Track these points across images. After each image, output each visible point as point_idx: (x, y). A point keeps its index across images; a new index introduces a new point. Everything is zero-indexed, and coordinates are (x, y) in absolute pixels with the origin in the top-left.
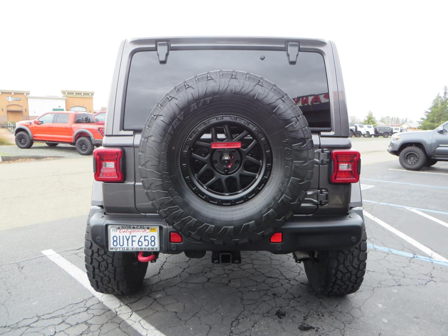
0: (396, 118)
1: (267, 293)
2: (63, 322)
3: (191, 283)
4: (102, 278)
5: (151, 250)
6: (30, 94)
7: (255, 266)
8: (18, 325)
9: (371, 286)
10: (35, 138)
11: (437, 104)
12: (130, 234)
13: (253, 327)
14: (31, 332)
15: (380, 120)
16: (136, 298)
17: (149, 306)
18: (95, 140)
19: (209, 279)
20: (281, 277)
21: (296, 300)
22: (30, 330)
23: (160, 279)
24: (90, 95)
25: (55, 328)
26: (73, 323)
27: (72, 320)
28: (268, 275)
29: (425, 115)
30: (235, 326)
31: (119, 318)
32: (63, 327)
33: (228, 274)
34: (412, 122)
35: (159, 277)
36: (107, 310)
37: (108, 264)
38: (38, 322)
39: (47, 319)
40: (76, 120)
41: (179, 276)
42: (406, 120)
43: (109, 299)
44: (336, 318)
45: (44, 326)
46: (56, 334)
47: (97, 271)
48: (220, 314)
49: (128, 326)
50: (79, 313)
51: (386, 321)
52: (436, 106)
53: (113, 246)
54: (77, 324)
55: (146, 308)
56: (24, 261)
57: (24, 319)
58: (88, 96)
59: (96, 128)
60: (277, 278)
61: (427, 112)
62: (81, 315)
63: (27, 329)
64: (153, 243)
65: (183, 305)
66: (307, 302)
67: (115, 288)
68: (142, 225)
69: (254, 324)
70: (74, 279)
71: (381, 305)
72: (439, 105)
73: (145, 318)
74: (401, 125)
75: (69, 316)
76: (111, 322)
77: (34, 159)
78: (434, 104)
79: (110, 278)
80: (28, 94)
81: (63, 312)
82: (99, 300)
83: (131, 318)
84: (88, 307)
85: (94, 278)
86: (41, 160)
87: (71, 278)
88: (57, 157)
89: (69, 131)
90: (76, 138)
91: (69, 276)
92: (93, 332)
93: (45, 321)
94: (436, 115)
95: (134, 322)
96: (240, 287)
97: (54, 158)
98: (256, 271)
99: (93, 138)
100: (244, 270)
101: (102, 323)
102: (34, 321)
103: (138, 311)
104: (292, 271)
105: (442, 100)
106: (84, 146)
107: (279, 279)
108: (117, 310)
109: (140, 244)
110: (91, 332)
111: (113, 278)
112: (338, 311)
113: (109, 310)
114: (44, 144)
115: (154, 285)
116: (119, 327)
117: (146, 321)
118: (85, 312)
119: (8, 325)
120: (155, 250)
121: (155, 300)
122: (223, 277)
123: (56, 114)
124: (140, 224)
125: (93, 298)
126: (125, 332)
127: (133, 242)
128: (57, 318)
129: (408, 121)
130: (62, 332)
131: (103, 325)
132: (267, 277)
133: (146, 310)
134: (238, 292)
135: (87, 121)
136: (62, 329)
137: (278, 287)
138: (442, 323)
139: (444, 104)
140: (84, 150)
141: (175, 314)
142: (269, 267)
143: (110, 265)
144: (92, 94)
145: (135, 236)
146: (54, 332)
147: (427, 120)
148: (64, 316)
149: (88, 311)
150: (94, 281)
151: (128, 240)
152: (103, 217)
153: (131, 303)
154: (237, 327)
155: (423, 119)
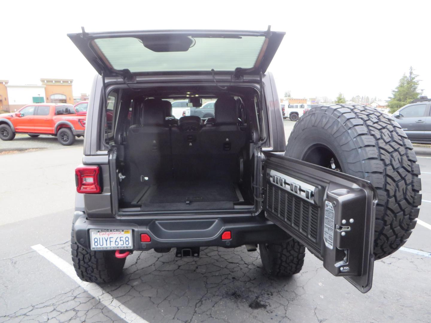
0: (366, 97)
1: (228, 277)
2: (54, 309)
3: (164, 271)
4: (86, 269)
5: (126, 248)
6: (9, 83)
7: (220, 253)
8: (16, 314)
9: (315, 267)
10: (17, 131)
11: (403, 84)
12: (108, 236)
13: (213, 306)
14: (28, 320)
15: (351, 99)
16: (116, 286)
17: (127, 293)
18: (76, 131)
19: (179, 266)
20: (241, 262)
21: (251, 282)
22: (26, 318)
23: (137, 268)
24: (69, 82)
25: (48, 315)
26: (63, 311)
27: (62, 308)
28: (230, 261)
29: (392, 94)
30: (199, 307)
31: (102, 305)
32: (55, 314)
33: (195, 262)
34: (381, 101)
35: (136, 266)
36: (91, 298)
37: (91, 257)
38: (33, 311)
39: (41, 308)
40: (56, 112)
41: (154, 265)
42: (375, 99)
43: (93, 289)
44: (282, 297)
45: (38, 314)
46: (49, 321)
47: (82, 262)
48: (187, 297)
49: (109, 311)
50: (68, 301)
51: (323, 297)
52: (403, 85)
53: (94, 246)
54: (66, 311)
55: (125, 295)
56: (16, 257)
57: (20, 309)
58: (68, 83)
59: (76, 120)
60: (237, 263)
61: (394, 91)
62: (69, 303)
63: (24, 317)
64: (127, 243)
65: (156, 291)
66: (260, 284)
67: (98, 276)
68: (118, 229)
69: (215, 304)
70: (62, 271)
71: (321, 283)
72: (405, 84)
73: (124, 303)
74: (370, 104)
75: (59, 305)
76: (95, 308)
77: (17, 151)
78: (400, 83)
79: (93, 268)
80: (6, 83)
81: (54, 301)
82: (84, 290)
83: (111, 304)
84: (75, 296)
85: (79, 268)
86: (24, 152)
87: (59, 271)
88: (40, 148)
89: (50, 122)
90: (58, 129)
91: (57, 269)
92: (80, 317)
93: (39, 310)
94: (402, 94)
95: (114, 307)
96: (206, 273)
97: (37, 149)
98: (221, 257)
99: (74, 129)
100: (210, 257)
101: (87, 310)
102: (30, 310)
103: (118, 297)
104: (251, 256)
105: (408, 79)
106: (65, 136)
107: (239, 264)
108: (100, 297)
109: (117, 243)
110: (78, 317)
111: (95, 268)
112: (284, 290)
113: (93, 298)
114: (27, 136)
115: (132, 274)
116: (102, 312)
117: (125, 305)
118: (73, 301)
119: (7, 315)
120: (129, 248)
121: (133, 287)
122: (192, 264)
123: (36, 106)
124: (116, 228)
125: (80, 288)
126: (107, 316)
127: (111, 242)
128: (49, 307)
129: (377, 100)
130: (54, 319)
131: (88, 311)
132: (229, 262)
133: (124, 296)
134: (204, 277)
135: (68, 112)
136: (54, 316)
137: (238, 271)
138: (368, 297)
139: (410, 83)
140: (66, 141)
141: (149, 299)
142: (232, 253)
143: (93, 257)
144: (71, 82)
145: (113, 237)
146: (47, 319)
147: (394, 99)
148: (55, 305)
149: (76, 299)
150: (80, 271)
151: (106, 241)
152: (85, 222)
153: (111, 291)
154: (200, 307)
155: (390, 98)
